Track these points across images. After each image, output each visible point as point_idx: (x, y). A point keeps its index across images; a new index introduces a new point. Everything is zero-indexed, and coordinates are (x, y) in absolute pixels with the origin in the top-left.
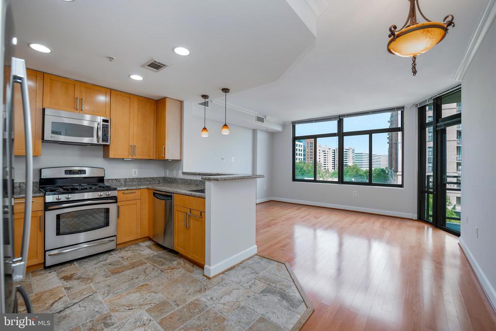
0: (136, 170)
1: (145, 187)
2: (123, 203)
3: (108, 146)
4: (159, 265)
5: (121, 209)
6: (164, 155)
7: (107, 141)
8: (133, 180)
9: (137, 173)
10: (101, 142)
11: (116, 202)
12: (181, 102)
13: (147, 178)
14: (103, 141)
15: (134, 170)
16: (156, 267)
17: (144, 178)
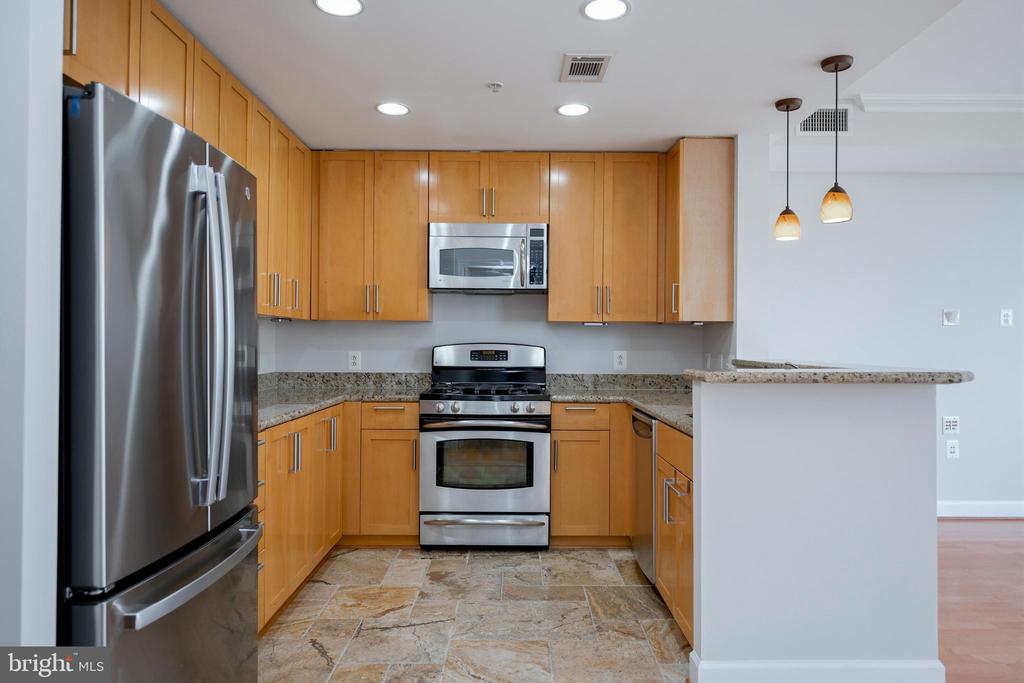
0: (624, 354)
1: (621, 398)
2: (567, 436)
3: (545, 292)
4: (605, 612)
5: (562, 448)
6: (677, 308)
7: (540, 281)
8: (614, 379)
9: (624, 361)
10: (528, 285)
11: (548, 430)
12: (731, 140)
13: (652, 376)
14: (532, 280)
15: (617, 353)
16: (596, 614)
17: (645, 377)
